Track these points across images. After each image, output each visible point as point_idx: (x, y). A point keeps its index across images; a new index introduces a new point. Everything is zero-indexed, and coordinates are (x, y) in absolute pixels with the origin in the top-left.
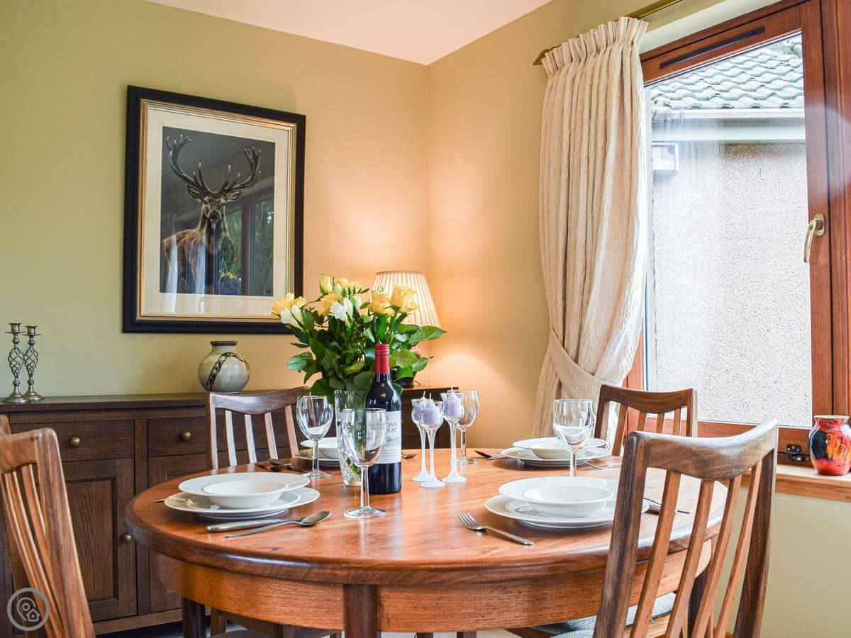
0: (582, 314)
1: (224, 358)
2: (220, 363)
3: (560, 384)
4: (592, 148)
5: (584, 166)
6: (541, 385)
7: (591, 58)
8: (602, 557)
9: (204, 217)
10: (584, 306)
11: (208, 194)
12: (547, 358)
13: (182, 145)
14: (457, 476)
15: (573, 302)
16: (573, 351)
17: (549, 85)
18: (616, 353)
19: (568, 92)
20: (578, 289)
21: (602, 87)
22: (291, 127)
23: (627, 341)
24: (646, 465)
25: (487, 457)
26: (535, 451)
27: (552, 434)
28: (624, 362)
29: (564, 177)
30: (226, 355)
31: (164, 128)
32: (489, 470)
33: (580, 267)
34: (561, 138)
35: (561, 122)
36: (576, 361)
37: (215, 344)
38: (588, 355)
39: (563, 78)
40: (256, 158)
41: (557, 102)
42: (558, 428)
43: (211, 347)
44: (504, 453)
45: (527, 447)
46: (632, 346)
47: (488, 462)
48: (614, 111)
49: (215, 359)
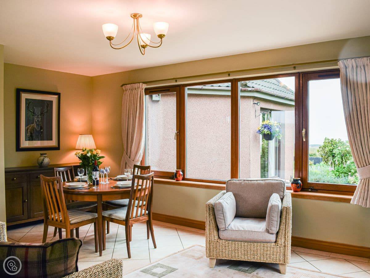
0: (131, 148)
1: (44, 158)
2: (44, 159)
3: (126, 163)
4: (134, 111)
5: (132, 116)
6: (122, 163)
7: (134, 91)
8: (130, 190)
9: (36, 121)
10: (131, 145)
11: (36, 115)
12: (123, 156)
13: (30, 103)
14: (108, 182)
15: (129, 145)
16: (129, 155)
17: (124, 93)
18: (138, 156)
19: (128, 97)
20: (130, 142)
21: (136, 99)
22: (56, 96)
23: (140, 154)
24: (135, 178)
25: (111, 179)
26: (121, 177)
27: (124, 174)
28: (140, 158)
29: (127, 116)
30: (45, 157)
31: (26, 99)
32: (112, 181)
33: (130, 137)
34: (127, 107)
35: (127, 103)
36: (130, 158)
37: (41, 154)
38: (132, 156)
39: (128, 93)
40: (48, 105)
41: (126, 98)
42: (125, 173)
43: (40, 155)
44: (115, 178)
45: (119, 177)
46: (142, 155)
47: (112, 180)
48: (138, 104)
49: (42, 158)
